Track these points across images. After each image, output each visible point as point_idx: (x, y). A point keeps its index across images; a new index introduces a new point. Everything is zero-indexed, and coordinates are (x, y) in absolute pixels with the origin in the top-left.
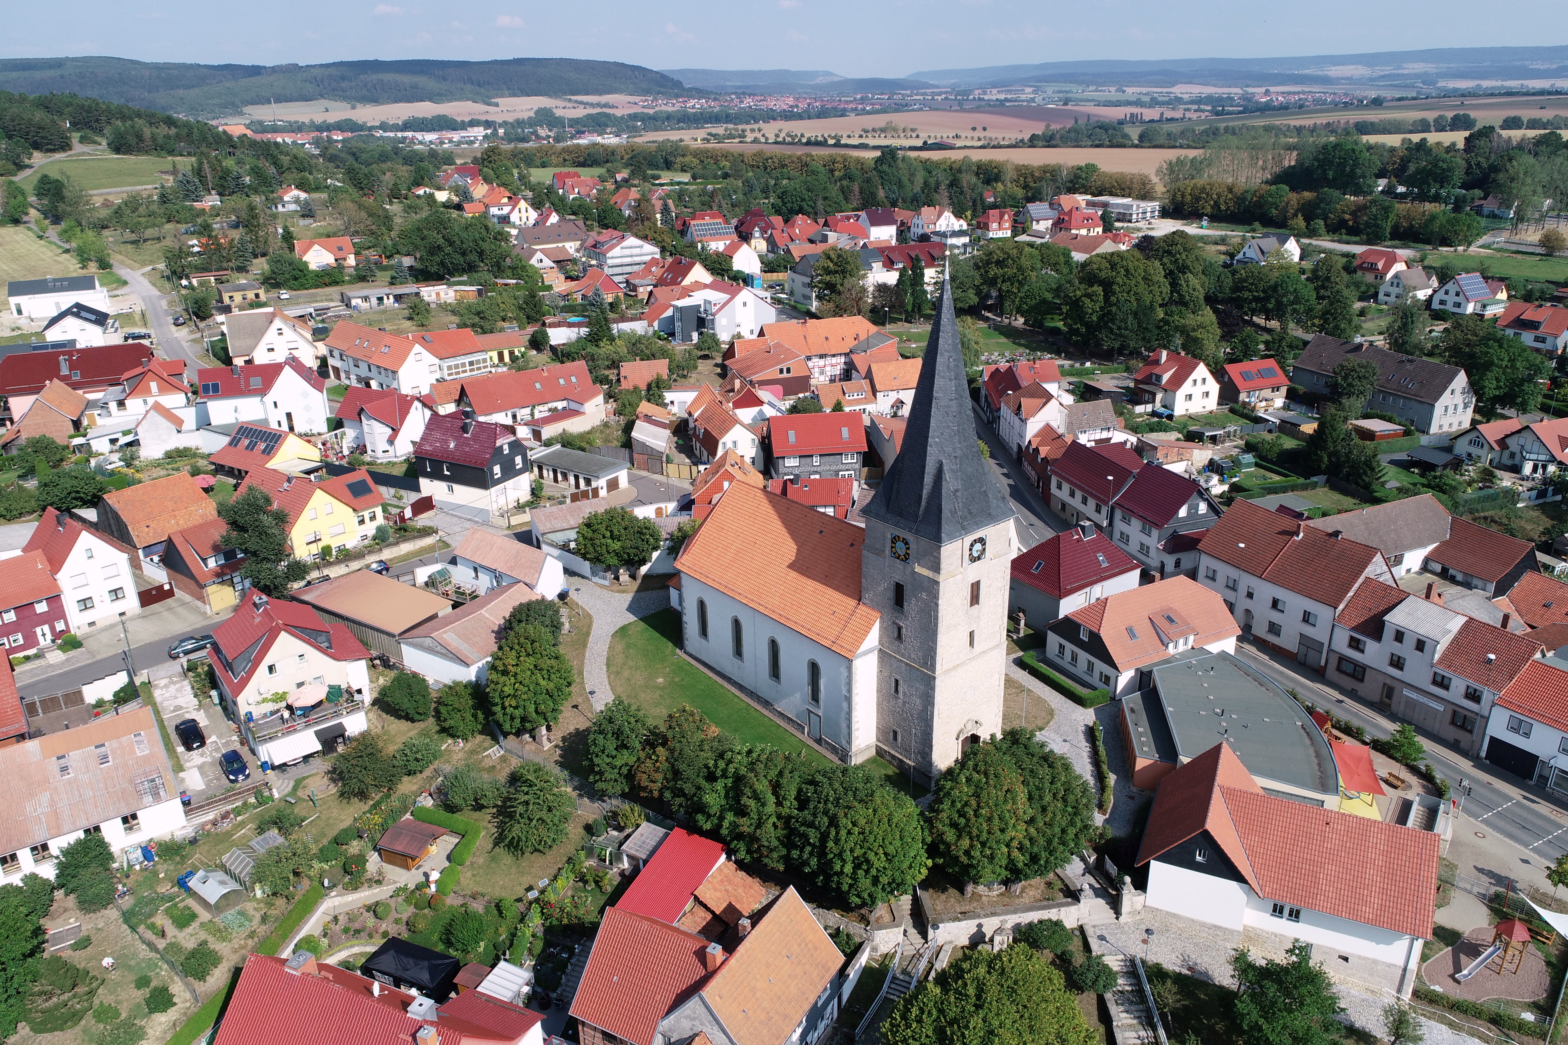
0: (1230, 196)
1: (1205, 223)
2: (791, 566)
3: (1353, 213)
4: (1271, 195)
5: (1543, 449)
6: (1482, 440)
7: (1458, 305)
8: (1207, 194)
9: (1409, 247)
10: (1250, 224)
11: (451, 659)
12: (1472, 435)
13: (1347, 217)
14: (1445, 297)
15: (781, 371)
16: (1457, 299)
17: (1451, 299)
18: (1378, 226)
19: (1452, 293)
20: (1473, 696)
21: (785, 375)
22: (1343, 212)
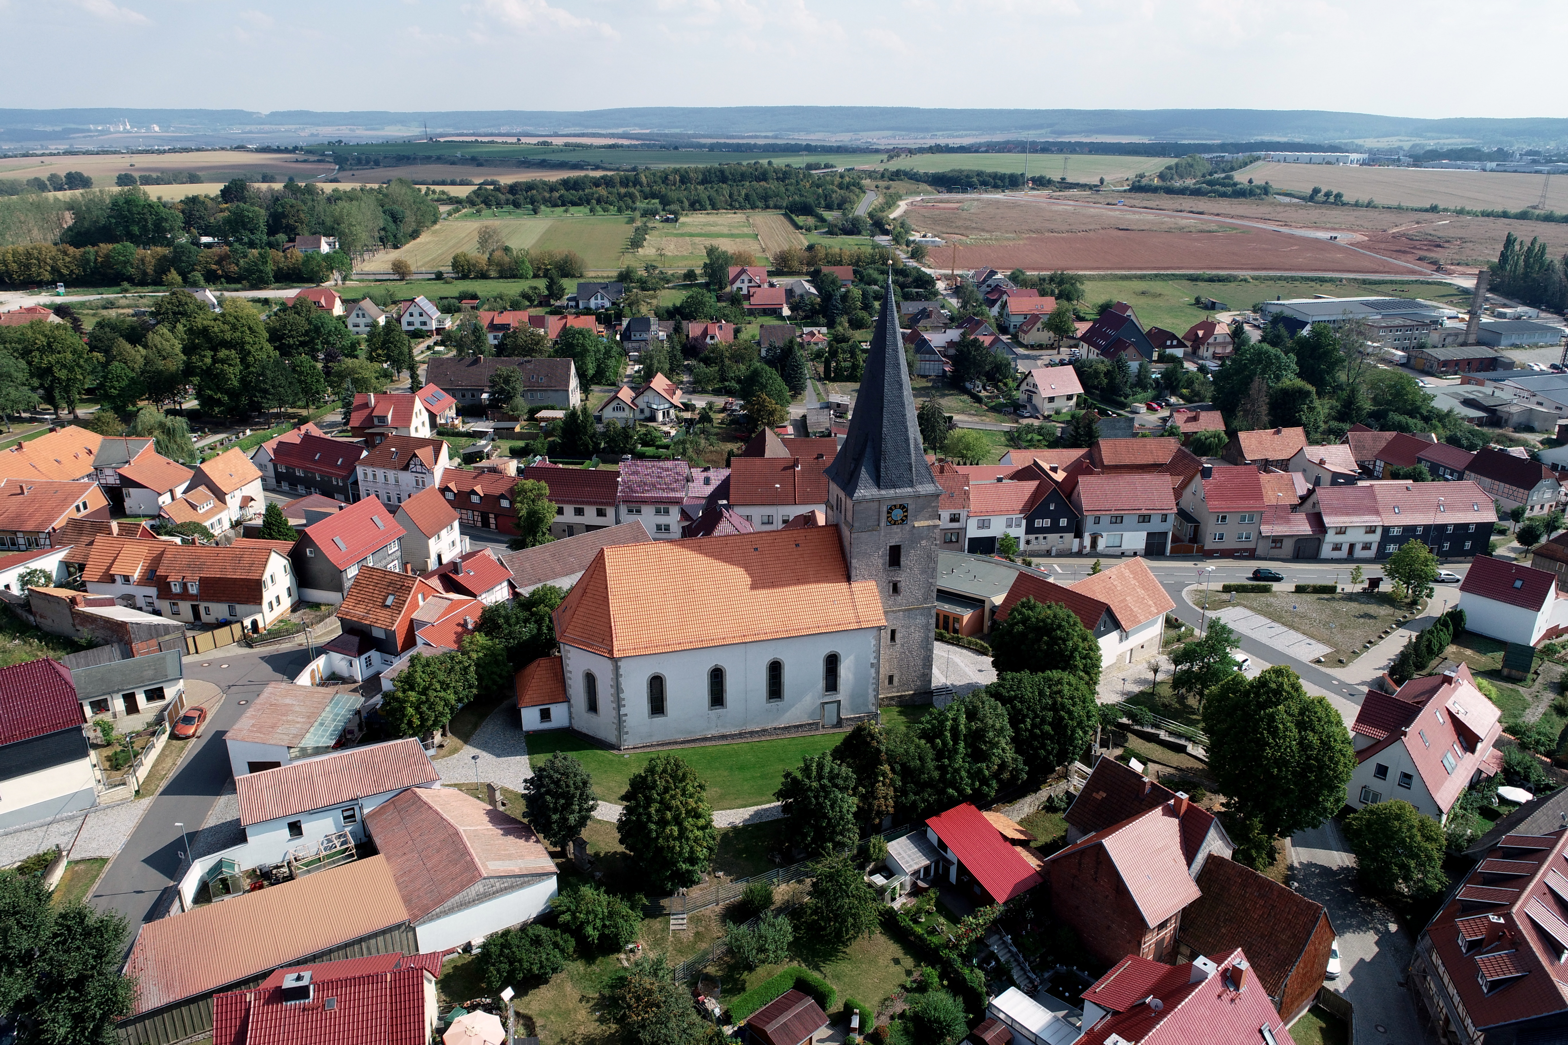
0: (67, 259)
1: (61, 290)
3: (218, 263)
4: (119, 254)
5: (663, 401)
6: (622, 405)
7: (424, 323)
10: (119, 285)
12: (614, 404)
13: (214, 267)
14: (411, 319)
16: (422, 319)
17: (417, 320)
18: (261, 271)
19: (416, 314)
20: (954, 519)
21: (83, 512)
22: (207, 262)
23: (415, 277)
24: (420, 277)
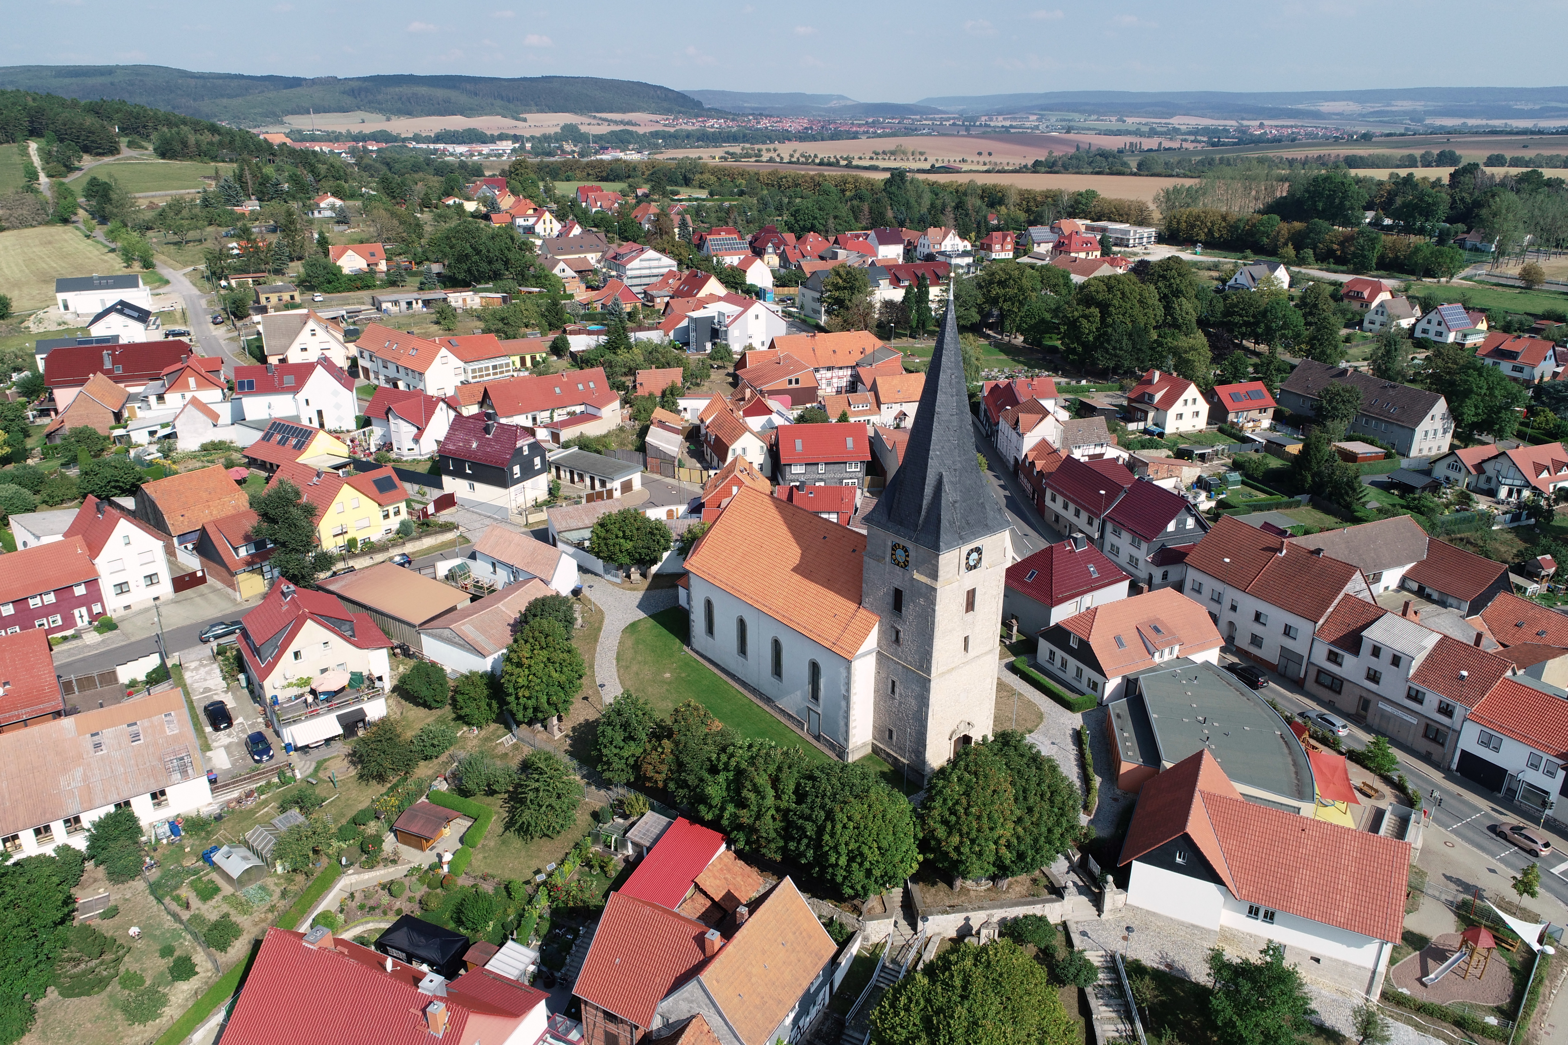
0: (1224, 224)
1: (1198, 250)
2: (795, 570)
3: (1341, 244)
4: (1262, 225)
5: (1518, 475)
6: (1460, 464)
7: (1440, 334)
8: (1202, 222)
9: (1393, 277)
10: (1242, 252)
11: (468, 650)
12: (1450, 460)
13: (1335, 247)
14: (1427, 326)
15: (790, 382)
16: (1439, 329)
17: (1433, 328)
18: (1364, 256)
19: (1434, 322)
20: (1446, 710)
21: (794, 386)
22: (1332, 242)
23: (1546, 287)
24: (1554, 288)
